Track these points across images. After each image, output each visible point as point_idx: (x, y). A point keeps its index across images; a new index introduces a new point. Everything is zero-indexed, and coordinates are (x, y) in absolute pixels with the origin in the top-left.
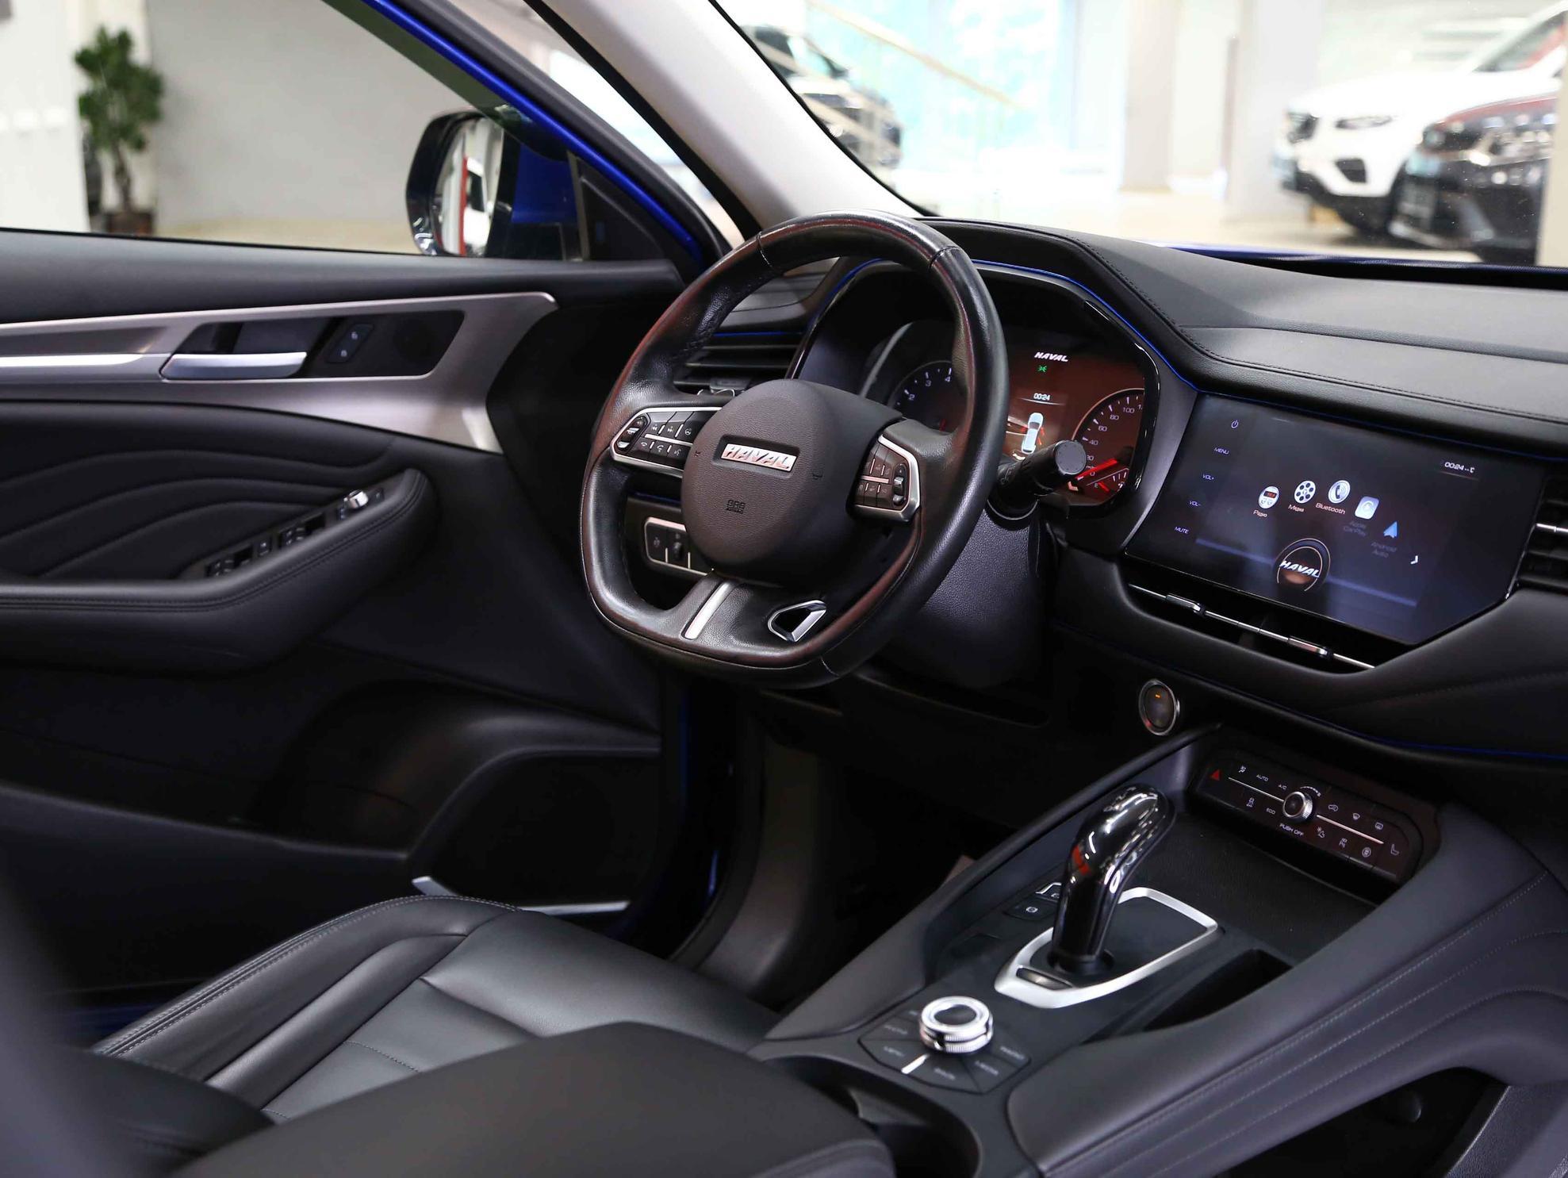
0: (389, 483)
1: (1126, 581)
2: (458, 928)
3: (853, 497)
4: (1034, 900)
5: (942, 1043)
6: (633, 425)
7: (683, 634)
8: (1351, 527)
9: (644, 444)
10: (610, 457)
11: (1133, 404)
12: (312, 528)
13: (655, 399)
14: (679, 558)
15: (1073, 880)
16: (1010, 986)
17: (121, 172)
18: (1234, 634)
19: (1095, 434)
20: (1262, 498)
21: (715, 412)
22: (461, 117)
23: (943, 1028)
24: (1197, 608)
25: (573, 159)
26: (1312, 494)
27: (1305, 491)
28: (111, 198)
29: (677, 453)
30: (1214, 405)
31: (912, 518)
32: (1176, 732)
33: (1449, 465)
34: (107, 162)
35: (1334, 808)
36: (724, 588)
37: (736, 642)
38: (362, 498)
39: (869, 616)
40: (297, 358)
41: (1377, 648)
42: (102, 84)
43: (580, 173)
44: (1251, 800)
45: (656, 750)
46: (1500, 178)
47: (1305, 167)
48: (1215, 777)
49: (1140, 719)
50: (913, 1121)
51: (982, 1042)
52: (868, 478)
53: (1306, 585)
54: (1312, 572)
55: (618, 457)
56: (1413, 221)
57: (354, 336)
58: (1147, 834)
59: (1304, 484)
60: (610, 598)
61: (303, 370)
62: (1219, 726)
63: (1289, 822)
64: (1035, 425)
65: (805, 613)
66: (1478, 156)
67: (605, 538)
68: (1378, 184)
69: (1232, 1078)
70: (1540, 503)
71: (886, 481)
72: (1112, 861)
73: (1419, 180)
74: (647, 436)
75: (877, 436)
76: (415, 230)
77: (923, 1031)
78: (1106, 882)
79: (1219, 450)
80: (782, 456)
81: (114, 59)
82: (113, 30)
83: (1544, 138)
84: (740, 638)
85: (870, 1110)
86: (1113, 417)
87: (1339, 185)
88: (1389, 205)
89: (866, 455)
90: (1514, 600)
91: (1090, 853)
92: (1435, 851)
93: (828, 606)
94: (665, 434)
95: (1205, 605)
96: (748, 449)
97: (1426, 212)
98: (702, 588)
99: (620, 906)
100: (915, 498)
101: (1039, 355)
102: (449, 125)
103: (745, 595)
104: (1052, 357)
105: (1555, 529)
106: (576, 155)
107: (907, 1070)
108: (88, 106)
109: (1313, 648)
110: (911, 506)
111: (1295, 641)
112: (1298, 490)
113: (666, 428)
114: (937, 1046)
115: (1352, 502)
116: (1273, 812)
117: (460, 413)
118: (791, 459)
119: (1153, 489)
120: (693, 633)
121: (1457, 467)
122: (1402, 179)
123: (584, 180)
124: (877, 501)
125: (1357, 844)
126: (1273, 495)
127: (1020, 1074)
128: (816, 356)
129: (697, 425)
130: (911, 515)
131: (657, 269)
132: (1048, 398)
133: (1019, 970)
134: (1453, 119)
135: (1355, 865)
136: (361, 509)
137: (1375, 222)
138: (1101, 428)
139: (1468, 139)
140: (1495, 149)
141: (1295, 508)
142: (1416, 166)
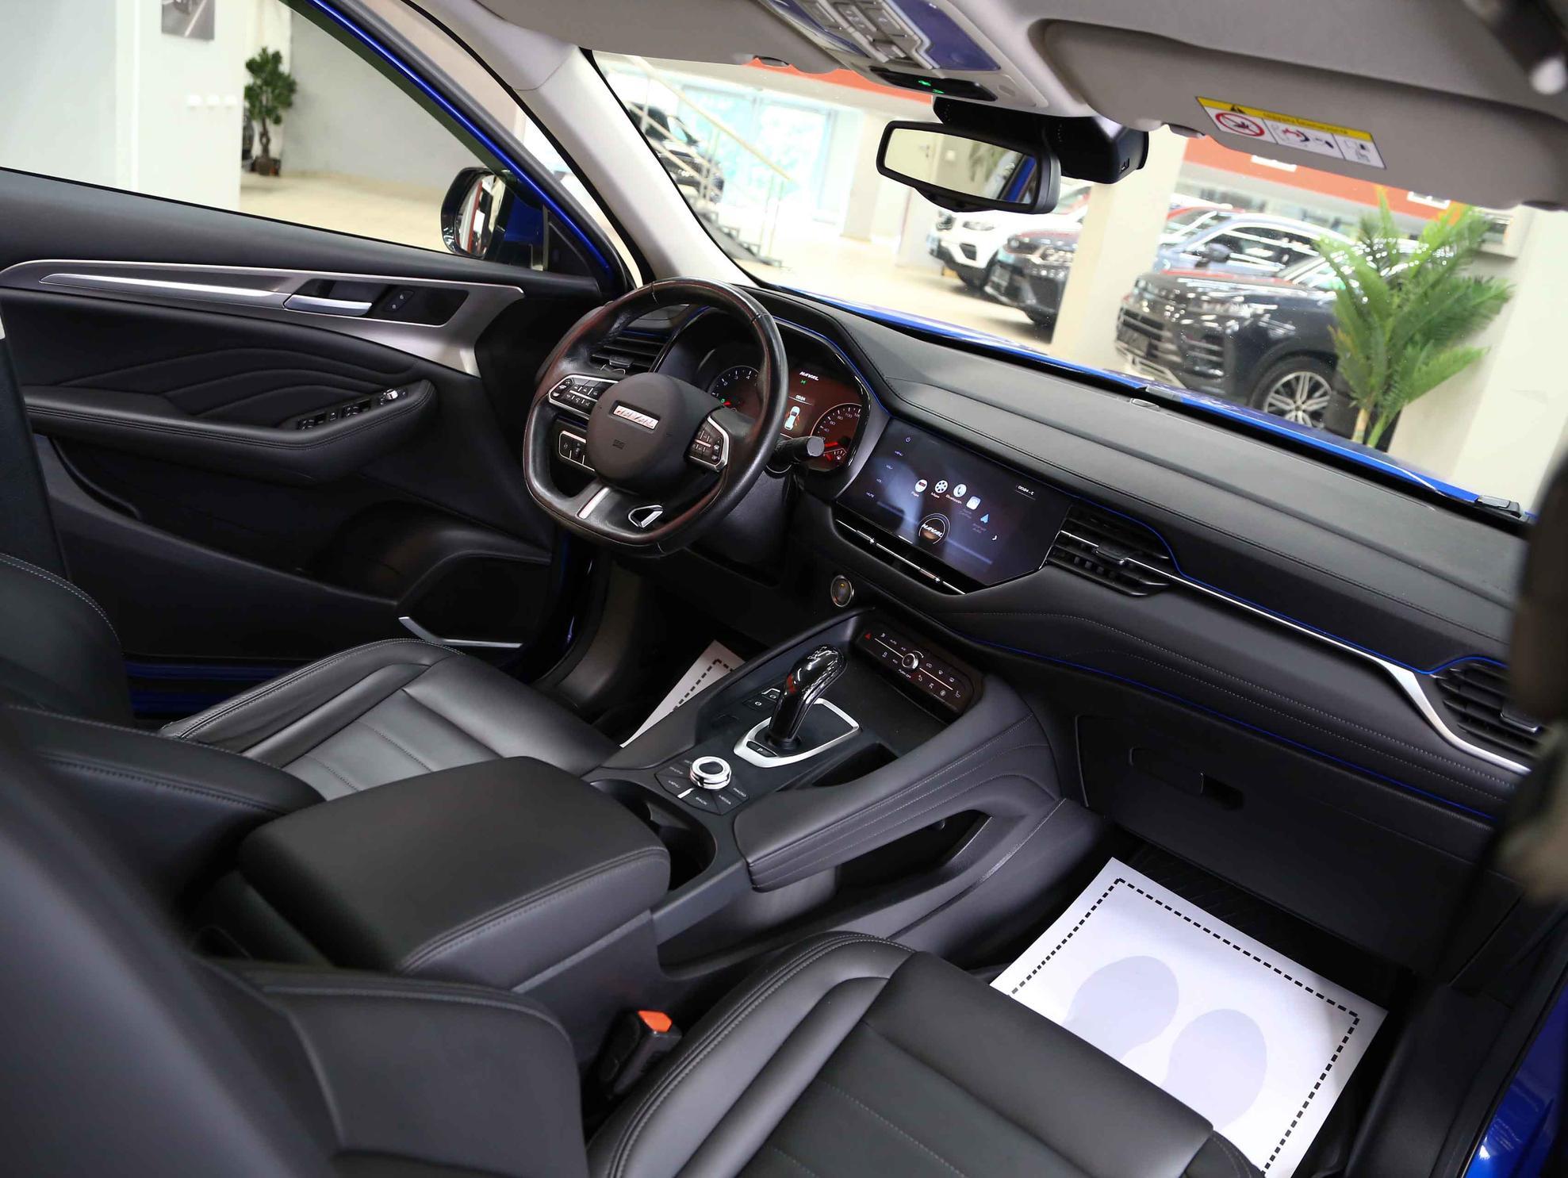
0: (412, 386)
1: (835, 516)
2: (426, 661)
3: (688, 451)
4: (760, 698)
5: (702, 783)
6: (563, 384)
7: (578, 515)
8: (963, 512)
9: (569, 396)
10: (547, 400)
11: (852, 412)
12: (364, 407)
13: (577, 370)
14: (578, 457)
15: (786, 694)
16: (742, 750)
17: (264, 134)
18: (890, 560)
19: (828, 425)
20: (917, 485)
21: (613, 384)
22: (481, 171)
23: (704, 775)
24: (872, 541)
25: (545, 211)
26: (945, 489)
27: (941, 486)
28: (257, 150)
29: (587, 404)
30: (898, 426)
31: (721, 471)
32: (850, 607)
33: (1020, 488)
34: (257, 127)
35: (929, 665)
36: (605, 491)
37: (610, 525)
38: (394, 394)
39: (689, 523)
40: (367, 306)
41: (969, 584)
42: (259, 82)
43: (549, 220)
44: (886, 653)
45: (549, 560)
46: (1044, 273)
47: (944, 244)
48: (868, 636)
49: (830, 595)
50: (680, 825)
51: (724, 784)
52: (698, 441)
53: (935, 540)
54: (939, 533)
55: (551, 401)
56: (997, 287)
57: (401, 297)
58: (831, 674)
59: (942, 482)
60: (537, 485)
61: (369, 313)
62: (874, 608)
63: (904, 669)
64: (795, 414)
65: (650, 511)
66: (1035, 258)
67: (539, 449)
68: (981, 262)
69: (857, 817)
70: (1065, 519)
71: (709, 446)
72: (809, 688)
73: (1003, 265)
74: (571, 391)
75: (707, 417)
76: (444, 233)
77: (692, 774)
78: (804, 698)
79: (898, 453)
80: (650, 419)
81: (270, 67)
82: (271, 51)
83: (1069, 255)
84: (611, 522)
85: (656, 815)
86: (839, 418)
87: (960, 258)
88: (986, 274)
89: (699, 428)
90: (1043, 570)
91: (797, 681)
92: (980, 699)
93: (664, 509)
94: (581, 392)
95: (877, 540)
96: (631, 411)
97: (1004, 284)
98: (593, 487)
99: (517, 645)
100: (725, 459)
101: (802, 373)
102: (472, 175)
103: (617, 497)
104: (810, 376)
105: (1070, 535)
106: (548, 209)
107: (680, 796)
108: (250, 93)
109: (932, 576)
110: (722, 463)
111: (924, 571)
112: (938, 485)
113: (584, 388)
114: (699, 784)
115: (965, 498)
116: (896, 662)
117: (459, 351)
118: (655, 422)
119: (857, 466)
120: (584, 515)
121: (1025, 490)
122: (993, 262)
123: (551, 224)
124: (702, 456)
125: (939, 687)
126: (924, 485)
127: (744, 804)
128: (675, 353)
129: (602, 389)
130: (722, 468)
131: (587, 283)
132: (804, 399)
133: (748, 742)
134: (1024, 235)
135: (937, 700)
136: (393, 400)
137: (977, 282)
138: (832, 423)
139: (1031, 248)
140: (1044, 256)
141: (934, 495)
142: (1001, 257)
